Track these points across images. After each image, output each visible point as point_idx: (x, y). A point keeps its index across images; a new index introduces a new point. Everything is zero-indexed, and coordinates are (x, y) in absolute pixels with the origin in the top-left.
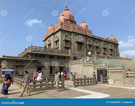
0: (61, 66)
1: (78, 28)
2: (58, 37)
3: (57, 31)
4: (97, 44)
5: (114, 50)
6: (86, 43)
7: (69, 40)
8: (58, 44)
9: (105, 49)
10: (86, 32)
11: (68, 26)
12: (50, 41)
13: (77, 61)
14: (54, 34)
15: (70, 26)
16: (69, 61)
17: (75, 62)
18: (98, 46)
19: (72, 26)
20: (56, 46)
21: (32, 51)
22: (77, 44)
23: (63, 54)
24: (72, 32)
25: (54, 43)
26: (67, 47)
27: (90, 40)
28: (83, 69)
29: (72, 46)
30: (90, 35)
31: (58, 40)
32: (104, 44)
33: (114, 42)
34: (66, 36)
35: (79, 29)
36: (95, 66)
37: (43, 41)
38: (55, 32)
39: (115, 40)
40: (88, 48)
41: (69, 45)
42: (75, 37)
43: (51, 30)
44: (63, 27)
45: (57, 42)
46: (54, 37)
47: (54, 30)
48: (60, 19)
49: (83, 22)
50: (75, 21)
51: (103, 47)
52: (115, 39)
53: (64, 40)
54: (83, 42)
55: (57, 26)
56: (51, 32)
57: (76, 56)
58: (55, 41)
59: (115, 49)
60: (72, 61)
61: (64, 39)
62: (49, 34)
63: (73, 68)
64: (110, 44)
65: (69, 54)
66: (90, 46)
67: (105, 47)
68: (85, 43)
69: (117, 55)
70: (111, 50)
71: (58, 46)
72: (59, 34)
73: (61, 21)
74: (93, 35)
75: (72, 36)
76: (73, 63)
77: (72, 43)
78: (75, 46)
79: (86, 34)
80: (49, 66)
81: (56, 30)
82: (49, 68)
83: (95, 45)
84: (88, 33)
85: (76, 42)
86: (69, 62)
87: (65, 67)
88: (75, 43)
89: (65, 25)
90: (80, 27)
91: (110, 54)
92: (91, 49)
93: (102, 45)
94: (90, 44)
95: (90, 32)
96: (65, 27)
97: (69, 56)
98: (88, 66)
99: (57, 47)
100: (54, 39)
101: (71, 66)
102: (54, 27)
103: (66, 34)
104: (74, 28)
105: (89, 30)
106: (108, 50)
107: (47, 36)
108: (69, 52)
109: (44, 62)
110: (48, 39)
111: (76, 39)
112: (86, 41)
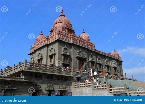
0: (63, 90)
1: (79, 39)
2: (55, 50)
4: (100, 61)
5: (117, 68)
6: (88, 59)
7: (68, 54)
8: (54, 60)
9: (108, 67)
10: (87, 44)
11: (67, 36)
12: (40, 55)
14: (47, 46)
15: (69, 36)
16: (71, 83)
17: (81, 85)
18: (101, 63)
19: (72, 36)
20: (51, 61)
21: (27, 68)
22: (78, 60)
24: (72, 44)
25: (47, 58)
26: (66, 63)
27: (92, 55)
29: (72, 62)
30: (93, 49)
31: (55, 55)
32: (107, 61)
33: (117, 59)
34: (65, 49)
35: (80, 41)
37: (29, 55)
38: (49, 43)
39: (118, 56)
40: (90, 66)
41: (68, 61)
42: (75, 50)
43: (43, 40)
44: (62, 37)
45: (52, 57)
46: (47, 50)
47: (48, 40)
48: (57, 26)
49: (84, 32)
50: (73, 31)
51: (106, 65)
52: (118, 55)
53: (62, 54)
54: (85, 57)
55: (52, 35)
56: (43, 43)
57: (80, 76)
58: (50, 55)
59: (119, 67)
60: (75, 83)
62: (40, 46)
63: (77, 92)
65: (72, 74)
66: (93, 63)
67: (108, 65)
69: (121, 75)
70: (115, 68)
71: (54, 62)
72: (56, 46)
73: (58, 29)
74: (95, 49)
75: (72, 49)
76: (76, 86)
77: (72, 58)
78: (75, 62)
79: (88, 47)
80: (47, 89)
81: (51, 41)
82: (47, 92)
83: (98, 62)
84: (90, 47)
85: (77, 57)
87: (66, 91)
88: (76, 59)
89: (63, 35)
90: (81, 39)
91: (114, 73)
92: (93, 67)
93: (105, 62)
94: (93, 60)
95: (92, 45)
96: (64, 38)
99: (52, 63)
100: (47, 52)
101: (75, 89)
102: (48, 36)
103: (65, 46)
104: (74, 39)
105: (91, 43)
106: (112, 68)
107: (36, 48)
108: (72, 71)
109: (41, 85)
110: (37, 52)
111: (77, 53)
112: (88, 56)
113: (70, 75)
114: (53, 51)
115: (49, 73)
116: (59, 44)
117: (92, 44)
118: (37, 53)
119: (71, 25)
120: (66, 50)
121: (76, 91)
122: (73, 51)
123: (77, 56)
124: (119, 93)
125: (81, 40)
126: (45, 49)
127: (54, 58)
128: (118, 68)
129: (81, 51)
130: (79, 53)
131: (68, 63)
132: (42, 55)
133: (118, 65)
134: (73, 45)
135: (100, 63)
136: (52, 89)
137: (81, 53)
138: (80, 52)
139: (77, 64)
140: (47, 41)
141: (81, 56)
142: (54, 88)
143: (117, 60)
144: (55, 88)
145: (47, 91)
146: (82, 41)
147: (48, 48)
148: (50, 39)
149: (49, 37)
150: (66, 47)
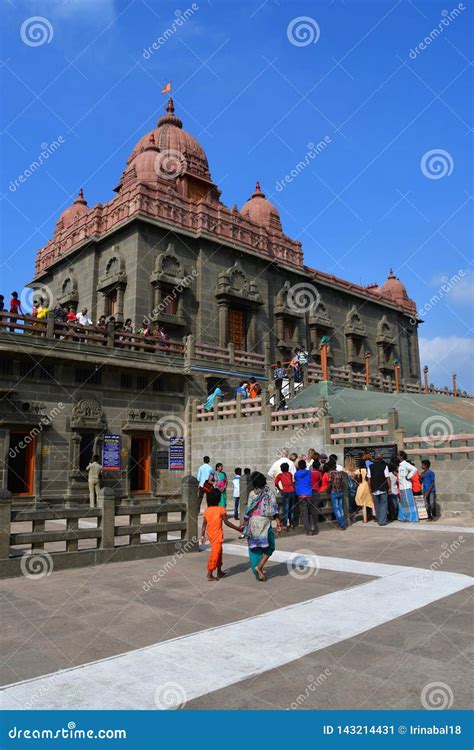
0: (143, 427)
1: (231, 219)
2: (123, 267)
3: (115, 229)
4: (322, 314)
5: (397, 348)
6: (271, 307)
8: (121, 306)
9: (358, 341)
10: (270, 244)
11: (177, 208)
12: (70, 285)
13: (233, 402)
14: (96, 247)
15: (190, 208)
16: (182, 401)
17: (221, 409)
18: (327, 322)
19: (200, 209)
22: (223, 312)
23: (152, 360)
24: (200, 238)
25: (95, 300)
26: (172, 321)
28: (265, 444)
29: (199, 317)
30: (292, 265)
31: (123, 285)
32: (355, 317)
33: (399, 309)
34: (168, 261)
35: (235, 228)
36: (333, 426)
38: (104, 235)
39: (405, 298)
40: (280, 336)
41: (179, 314)
42: (213, 266)
43: (82, 222)
44: (154, 210)
45: (112, 292)
46: (96, 265)
47: (99, 225)
48: (139, 166)
49: (258, 192)
50: (213, 187)
51: (350, 331)
52: (404, 292)
53: (154, 283)
54: (255, 297)
55: (117, 204)
56: (82, 236)
57: (222, 373)
58: (105, 284)
59: (404, 341)
61: (154, 277)
62: (69, 248)
63: (206, 439)
64: (384, 318)
65: (187, 363)
66: (290, 321)
67: (359, 332)
68: (265, 307)
69: (412, 376)
70: (388, 348)
71: (121, 313)
72: (130, 247)
73: (141, 177)
74: (305, 263)
75: (199, 263)
76: (203, 415)
77: (199, 299)
78: (211, 318)
79: (273, 257)
81: (113, 225)
82: (75, 435)
83: (312, 321)
84: (280, 255)
85: (219, 297)
86: (184, 404)
88: (215, 303)
89: (162, 203)
90: (241, 219)
91: (381, 366)
92: (291, 337)
93: (346, 321)
94: (291, 312)
95: (293, 248)
96: (164, 213)
97: (186, 370)
98: (293, 426)
100: (96, 274)
101: (197, 427)
102: (100, 208)
103: (170, 249)
104: (210, 220)
105: (288, 241)
106: (373, 346)
107: (57, 259)
108: (188, 351)
109: (46, 403)
110: (60, 275)
111: (222, 281)
112: (272, 293)
113: (181, 366)
114: (116, 267)
115: (81, 358)
116: (143, 237)
117: (293, 244)
118: (60, 277)
119: (205, 162)
120: (173, 267)
121: (201, 432)
122: (205, 271)
123: (221, 291)
124: (367, 444)
125: (241, 224)
126: (90, 259)
127: (122, 299)
128: (401, 348)
129: (240, 269)
130: (229, 280)
131: (178, 318)
132: (75, 287)
133: (402, 335)
134: (202, 243)
135: (322, 322)
136: (95, 424)
137: (238, 280)
138: (236, 273)
139: (218, 324)
140: (95, 228)
141: (240, 293)
142: (104, 421)
143: (400, 314)
144: (108, 419)
145: (74, 430)
146: (244, 231)
147: (98, 256)
148: (110, 219)
149: (104, 212)
150: (173, 254)
